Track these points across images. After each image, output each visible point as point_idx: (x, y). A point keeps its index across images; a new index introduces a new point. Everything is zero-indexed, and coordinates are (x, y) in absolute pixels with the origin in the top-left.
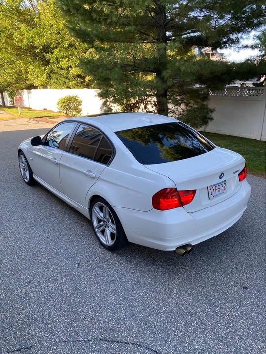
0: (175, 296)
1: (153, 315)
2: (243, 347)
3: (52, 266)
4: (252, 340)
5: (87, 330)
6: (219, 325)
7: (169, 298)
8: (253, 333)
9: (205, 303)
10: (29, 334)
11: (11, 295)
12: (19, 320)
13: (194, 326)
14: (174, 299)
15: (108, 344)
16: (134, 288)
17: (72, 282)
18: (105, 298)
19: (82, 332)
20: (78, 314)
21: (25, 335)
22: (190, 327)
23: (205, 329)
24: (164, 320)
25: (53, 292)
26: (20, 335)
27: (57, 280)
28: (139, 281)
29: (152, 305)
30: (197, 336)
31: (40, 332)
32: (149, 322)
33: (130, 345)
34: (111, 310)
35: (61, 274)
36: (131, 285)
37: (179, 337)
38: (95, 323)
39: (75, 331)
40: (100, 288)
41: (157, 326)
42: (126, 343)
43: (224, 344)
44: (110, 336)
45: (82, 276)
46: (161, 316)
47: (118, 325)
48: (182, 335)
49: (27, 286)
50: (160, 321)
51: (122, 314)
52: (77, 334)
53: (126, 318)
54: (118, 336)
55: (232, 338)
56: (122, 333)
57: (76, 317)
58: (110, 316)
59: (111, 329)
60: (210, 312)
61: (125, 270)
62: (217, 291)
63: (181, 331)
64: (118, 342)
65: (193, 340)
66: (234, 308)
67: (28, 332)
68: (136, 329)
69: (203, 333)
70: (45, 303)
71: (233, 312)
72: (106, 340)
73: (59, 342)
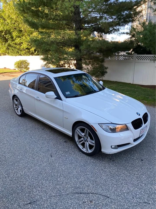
0: (108, 167)
1: (98, 178)
2: (147, 189)
3: (36, 157)
4: (151, 185)
5: (65, 189)
6: (133, 180)
7: (104, 168)
8: (151, 182)
9: (124, 170)
10: (33, 195)
11: (16, 175)
12: (25, 188)
13: (121, 182)
14: (107, 169)
15: (79, 195)
16: (85, 165)
17: (50, 165)
18: (70, 172)
19: (63, 190)
20: (58, 181)
21: (31, 195)
22: (119, 182)
23: (127, 182)
24: (105, 180)
25: (41, 171)
26: (28, 195)
27: (41, 165)
28: (87, 162)
29: (97, 173)
30: (123, 186)
31: (39, 193)
32: (97, 182)
33: (91, 194)
34: (76, 177)
35: (42, 162)
36: (83, 164)
37: (115, 188)
38: (69, 185)
39: (59, 190)
40: (67, 167)
41: (102, 183)
42: (88, 193)
43: (138, 189)
44: (79, 191)
45: (55, 161)
46: (103, 178)
47: (82, 185)
48: (116, 186)
49: (25, 169)
50: (103, 181)
51: (82, 179)
52: (60, 191)
53: (85, 181)
54: (83, 190)
55: (141, 185)
56: (84, 188)
57: (57, 183)
58: (76, 181)
59: (78, 187)
60: (127, 173)
61: (78, 156)
62: (128, 163)
63: (115, 185)
64: (84, 193)
65: (122, 188)
66: (139, 171)
67: (32, 193)
68: (91, 186)
69: (126, 184)
70: (38, 177)
71: (139, 173)
72: (77, 193)
73: (52, 196)
